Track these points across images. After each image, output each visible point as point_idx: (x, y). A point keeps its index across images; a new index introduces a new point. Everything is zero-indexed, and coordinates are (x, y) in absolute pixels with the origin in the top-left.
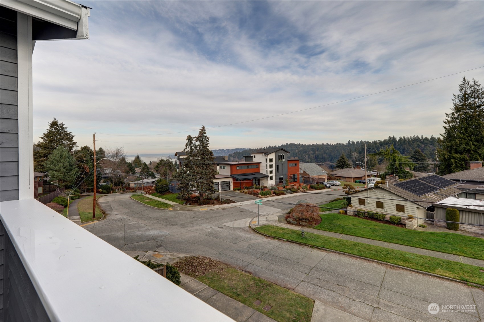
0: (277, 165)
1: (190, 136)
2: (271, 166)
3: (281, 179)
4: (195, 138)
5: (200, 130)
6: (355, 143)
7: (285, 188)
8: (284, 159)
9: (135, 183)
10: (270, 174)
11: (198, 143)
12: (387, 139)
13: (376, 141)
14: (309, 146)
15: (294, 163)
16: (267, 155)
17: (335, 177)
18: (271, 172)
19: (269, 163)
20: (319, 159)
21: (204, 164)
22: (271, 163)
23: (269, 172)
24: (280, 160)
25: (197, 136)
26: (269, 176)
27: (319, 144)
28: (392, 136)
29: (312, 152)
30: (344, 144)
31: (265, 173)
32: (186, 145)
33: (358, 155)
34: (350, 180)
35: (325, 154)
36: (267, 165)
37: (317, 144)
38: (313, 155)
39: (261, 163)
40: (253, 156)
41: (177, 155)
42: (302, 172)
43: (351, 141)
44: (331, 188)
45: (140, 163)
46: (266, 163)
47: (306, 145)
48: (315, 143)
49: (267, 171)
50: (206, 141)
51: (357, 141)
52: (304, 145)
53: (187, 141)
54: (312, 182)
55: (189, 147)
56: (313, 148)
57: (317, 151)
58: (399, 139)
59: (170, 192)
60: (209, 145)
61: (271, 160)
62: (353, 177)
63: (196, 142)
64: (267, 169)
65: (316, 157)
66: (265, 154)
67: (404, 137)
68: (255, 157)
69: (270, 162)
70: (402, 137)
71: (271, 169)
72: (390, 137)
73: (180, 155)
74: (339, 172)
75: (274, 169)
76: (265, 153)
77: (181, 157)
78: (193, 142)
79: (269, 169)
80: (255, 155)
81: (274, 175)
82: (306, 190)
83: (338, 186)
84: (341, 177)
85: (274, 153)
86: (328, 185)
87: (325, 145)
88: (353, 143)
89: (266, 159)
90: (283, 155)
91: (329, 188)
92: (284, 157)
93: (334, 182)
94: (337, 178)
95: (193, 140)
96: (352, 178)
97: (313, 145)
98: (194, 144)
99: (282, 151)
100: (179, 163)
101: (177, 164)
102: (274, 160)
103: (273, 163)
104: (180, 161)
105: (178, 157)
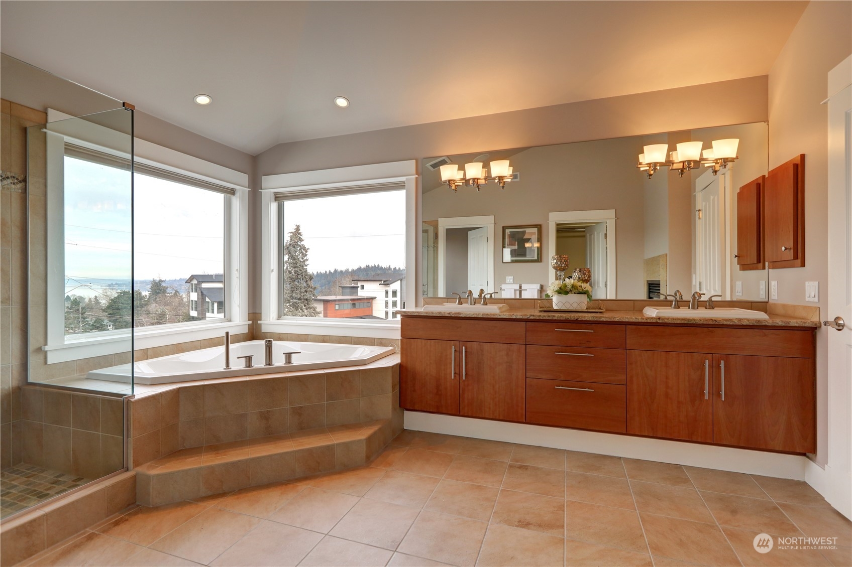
0: (404, 303)
2: (394, 304)
5: (291, 233)
16: (387, 284)
18: (394, 314)
19: (391, 299)
21: (300, 299)
22: (394, 299)
23: (390, 315)
31: (384, 317)
36: (387, 302)
39: (375, 298)
40: (359, 287)
46: (387, 299)
49: (387, 313)
50: (303, 254)
60: (307, 263)
61: (394, 293)
64: (387, 310)
66: (385, 283)
68: (363, 287)
69: (393, 297)
71: (395, 309)
73: (200, 283)
75: (399, 309)
76: (385, 281)
77: (204, 285)
79: (391, 309)
80: (362, 283)
85: (399, 281)
89: (387, 292)
100: (198, 298)
101: (192, 301)
102: (399, 294)
103: (398, 299)
104: (202, 292)
105: (196, 287)
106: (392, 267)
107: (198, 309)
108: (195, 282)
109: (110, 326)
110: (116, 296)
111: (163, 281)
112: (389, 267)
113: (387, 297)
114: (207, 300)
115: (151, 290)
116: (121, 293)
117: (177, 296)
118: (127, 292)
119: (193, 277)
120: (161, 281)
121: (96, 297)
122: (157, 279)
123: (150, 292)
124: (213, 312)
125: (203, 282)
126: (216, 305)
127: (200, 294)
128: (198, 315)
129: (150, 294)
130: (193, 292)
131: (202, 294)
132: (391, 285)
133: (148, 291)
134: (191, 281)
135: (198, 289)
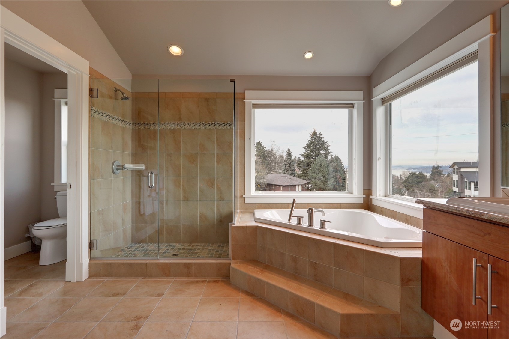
73: (460, 168)
100: (458, 179)
101: (454, 180)
107: (458, 186)
108: (456, 167)
109: (406, 192)
110: (408, 175)
111: (439, 167)
114: (466, 180)
115: (432, 172)
116: (411, 174)
117: (449, 177)
118: (414, 173)
119: (454, 164)
120: (438, 167)
121: (401, 176)
122: (436, 165)
123: (431, 174)
124: (470, 189)
125: (462, 167)
126: (472, 184)
127: (460, 176)
128: (458, 190)
129: (431, 175)
130: (454, 174)
131: (462, 176)
133: (430, 173)
134: (453, 166)
135: (458, 172)
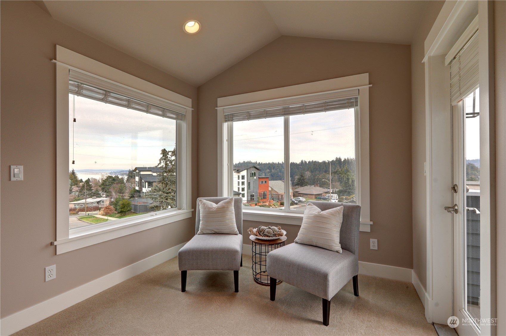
0: (249, 183)
1: (165, 149)
2: (243, 183)
3: (252, 196)
4: (170, 152)
6: (307, 163)
7: (256, 205)
8: (255, 176)
9: (74, 204)
10: (242, 191)
11: (173, 158)
12: (335, 159)
13: (325, 161)
14: (265, 165)
15: (264, 181)
16: (239, 172)
17: (298, 194)
18: (243, 189)
19: (241, 180)
20: (275, 177)
22: (243, 180)
23: (241, 190)
24: (252, 178)
25: (173, 150)
26: (241, 193)
27: (275, 163)
28: (338, 157)
29: (268, 170)
30: (298, 163)
31: (237, 190)
32: (160, 159)
33: (310, 174)
34: (312, 196)
35: (280, 172)
36: (239, 182)
37: (273, 162)
38: (269, 173)
41: (136, 170)
42: (270, 189)
43: (304, 161)
44: (298, 204)
45: (75, 179)
46: (239, 180)
47: (263, 163)
48: (271, 162)
49: (239, 188)
51: (309, 161)
52: (261, 163)
53: (162, 155)
54: (280, 199)
55: (163, 162)
56: (269, 167)
57: (274, 169)
58: (344, 160)
59: (131, 212)
61: (243, 177)
62: (315, 194)
63: (172, 156)
64: (239, 186)
65: (272, 175)
66: (238, 171)
67: (348, 159)
70: (347, 158)
71: (243, 186)
72: (337, 158)
74: (301, 190)
75: (245, 186)
77: (142, 173)
78: (169, 156)
79: (241, 187)
81: (245, 192)
82: (277, 207)
83: (303, 202)
84: (303, 194)
85: (246, 171)
86: (295, 202)
87: (281, 164)
88: (306, 162)
89: (239, 177)
90: (255, 173)
91: (296, 204)
92: (255, 174)
93: (300, 199)
94: (300, 195)
95: (168, 155)
96: (313, 195)
97: (269, 163)
98: (169, 158)
99: (254, 169)
102: (246, 177)
103: (245, 180)
104: (140, 177)
105: (138, 174)
106: (258, 162)
112: (256, 162)
113: (239, 179)
132: (241, 173)
